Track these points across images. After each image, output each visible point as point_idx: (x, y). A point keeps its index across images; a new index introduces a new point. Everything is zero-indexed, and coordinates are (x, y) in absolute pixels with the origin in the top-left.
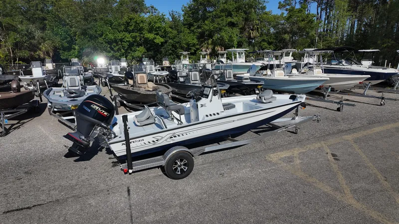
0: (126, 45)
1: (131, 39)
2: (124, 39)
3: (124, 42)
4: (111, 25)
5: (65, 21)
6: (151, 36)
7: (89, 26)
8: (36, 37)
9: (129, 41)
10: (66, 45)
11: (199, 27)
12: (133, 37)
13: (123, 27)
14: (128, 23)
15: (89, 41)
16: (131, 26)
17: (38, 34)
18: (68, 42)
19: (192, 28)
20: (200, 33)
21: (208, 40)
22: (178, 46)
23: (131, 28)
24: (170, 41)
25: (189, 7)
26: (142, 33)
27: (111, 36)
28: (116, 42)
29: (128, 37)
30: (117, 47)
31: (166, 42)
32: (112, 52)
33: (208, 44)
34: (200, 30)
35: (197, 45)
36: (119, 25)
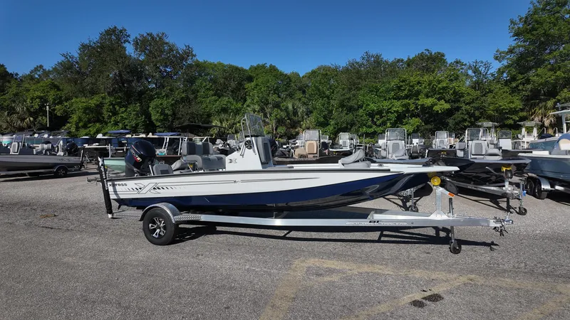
0: (393, 117)
1: (400, 109)
2: (391, 108)
3: (391, 112)
4: (376, 92)
5: (324, 93)
6: (429, 102)
7: (348, 96)
8: (299, 113)
9: (397, 112)
10: (322, 120)
11: (528, 81)
12: (404, 106)
13: (393, 93)
14: (399, 88)
15: (347, 114)
16: (404, 90)
17: (301, 109)
18: (325, 117)
19: (514, 85)
20: (531, 91)
21: (545, 101)
22: (477, 113)
23: (403, 94)
24: (464, 107)
25: (511, 51)
26: (418, 99)
27: (373, 107)
28: (380, 113)
29: (397, 106)
30: (381, 121)
31: (458, 109)
32: (374, 127)
33: (546, 108)
34: (529, 87)
35: (522, 110)
36: (388, 91)
